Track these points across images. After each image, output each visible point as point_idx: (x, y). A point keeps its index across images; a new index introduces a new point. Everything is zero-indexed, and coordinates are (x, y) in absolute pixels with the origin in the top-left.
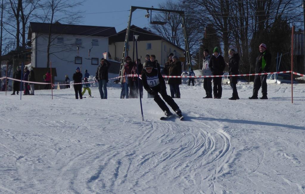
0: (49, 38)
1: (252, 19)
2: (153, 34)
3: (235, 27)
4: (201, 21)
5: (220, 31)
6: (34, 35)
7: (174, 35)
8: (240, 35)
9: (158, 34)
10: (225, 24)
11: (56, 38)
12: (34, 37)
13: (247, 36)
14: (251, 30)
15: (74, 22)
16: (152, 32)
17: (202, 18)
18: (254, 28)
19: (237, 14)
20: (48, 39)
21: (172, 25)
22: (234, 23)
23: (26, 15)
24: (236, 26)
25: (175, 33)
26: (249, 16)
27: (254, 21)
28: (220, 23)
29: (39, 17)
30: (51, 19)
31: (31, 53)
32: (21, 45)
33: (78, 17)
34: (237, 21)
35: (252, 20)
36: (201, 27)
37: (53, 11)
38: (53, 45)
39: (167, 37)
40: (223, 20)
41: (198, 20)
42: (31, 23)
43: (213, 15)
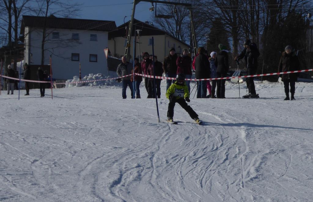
0: (44, 33)
1: (264, 12)
2: (156, 28)
3: (245, 21)
4: (208, 15)
5: (228, 25)
6: (27, 29)
7: (178, 29)
8: (250, 30)
9: (161, 28)
10: (234, 18)
11: (51, 33)
12: (28, 32)
13: (258, 31)
14: (262, 24)
15: (71, 16)
16: (155, 27)
17: (209, 11)
18: (265, 22)
19: (247, 7)
20: (42, 34)
21: (176, 18)
22: (244, 16)
23: (19, 7)
24: (246, 19)
25: (180, 27)
26: (260, 9)
27: (266, 15)
28: (229, 16)
29: (33, 9)
30: (46, 12)
31: (25, 49)
32: (13, 40)
33: (75, 10)
34: (247, 14)
35: (263, 14)
36: (208, 21)
37: (48, 3)
38: (49, 40)
39: (171, 32)
40: (231, 14)
41: (205, 13)
42: (24, 16)
43: (221, 8)
